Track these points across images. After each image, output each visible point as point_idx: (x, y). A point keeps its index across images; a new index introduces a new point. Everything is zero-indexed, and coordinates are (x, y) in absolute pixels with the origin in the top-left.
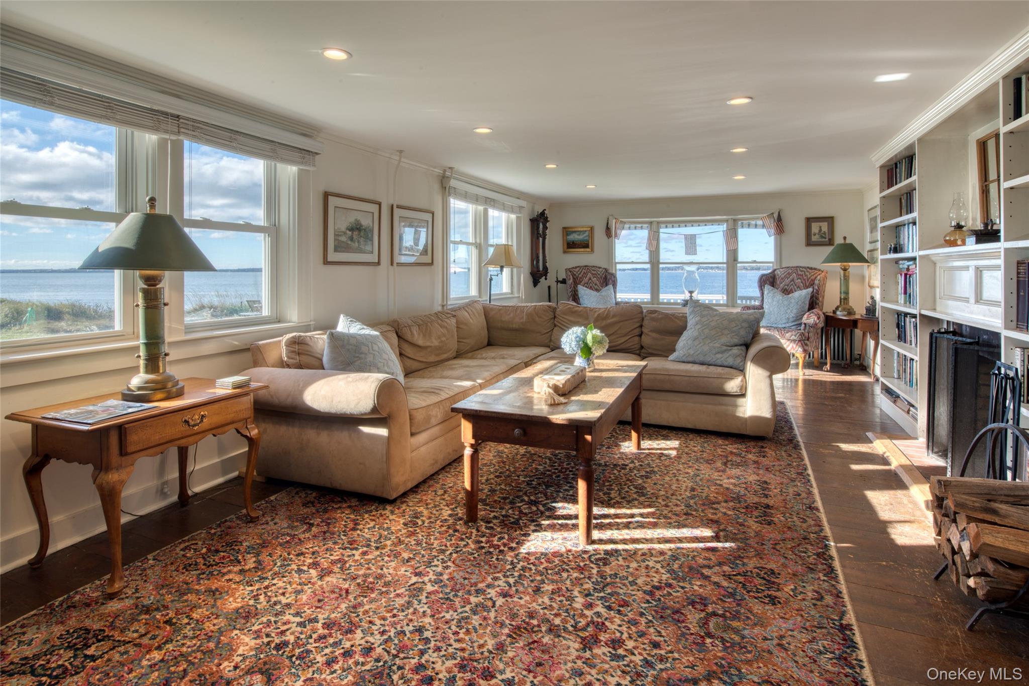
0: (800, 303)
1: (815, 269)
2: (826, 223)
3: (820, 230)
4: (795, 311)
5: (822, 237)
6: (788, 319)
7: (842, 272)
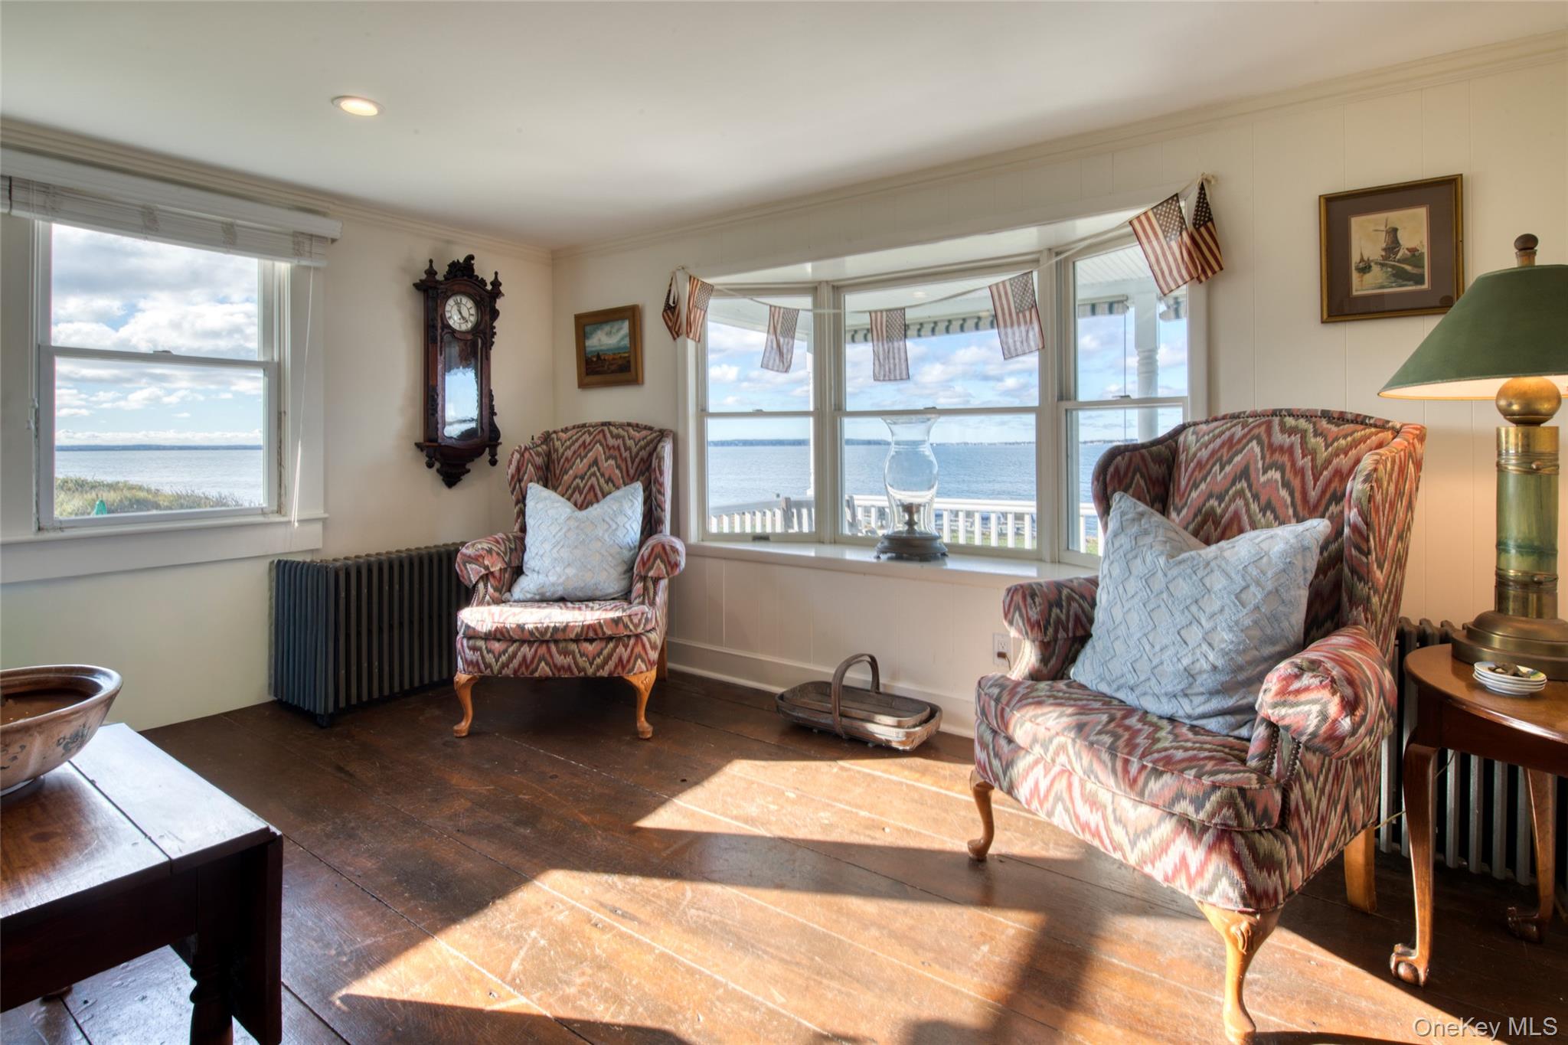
0: (1255, 595)
1: (1360, 420)
2: (1421, 213)
3: (1393, 246)
4: (1225, 637)
5: (1400, 276)
6: (1190, 674)
7: (1511, 435)
